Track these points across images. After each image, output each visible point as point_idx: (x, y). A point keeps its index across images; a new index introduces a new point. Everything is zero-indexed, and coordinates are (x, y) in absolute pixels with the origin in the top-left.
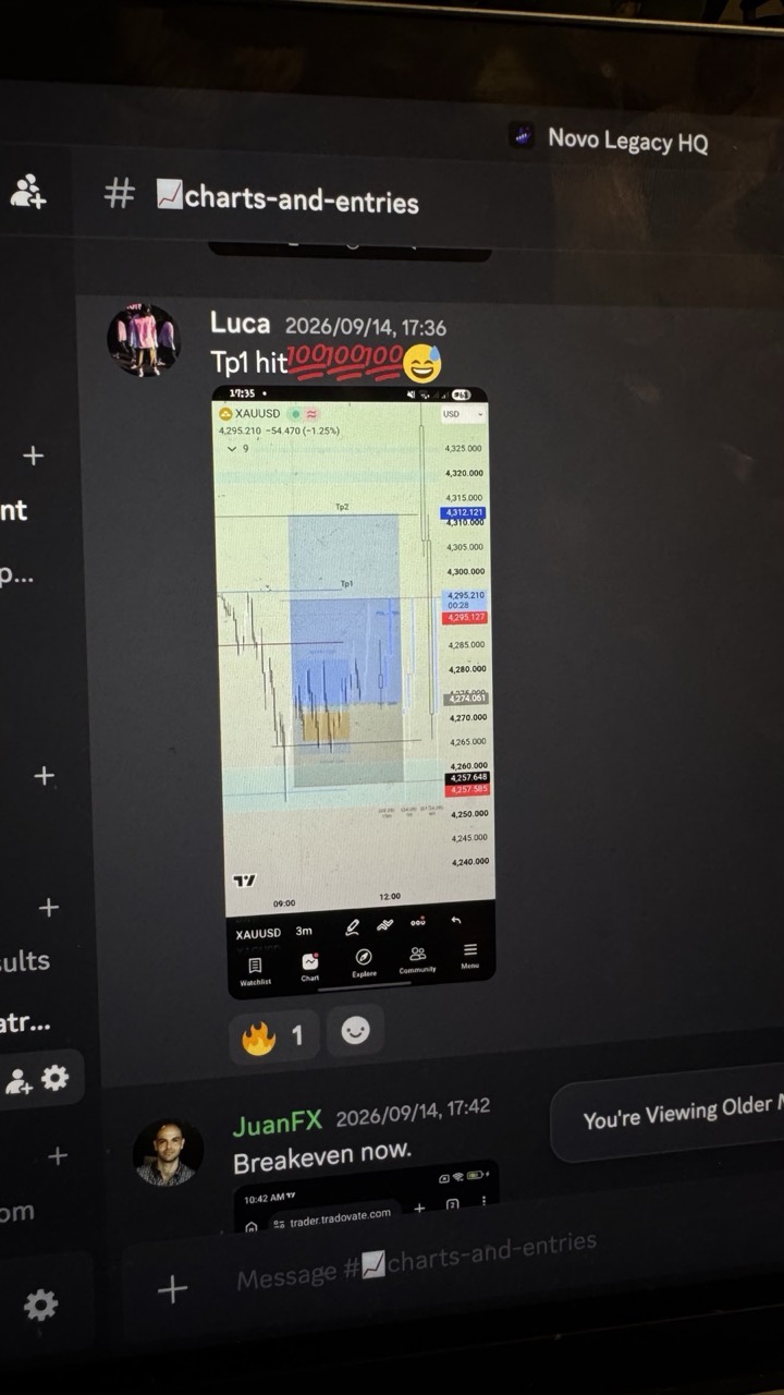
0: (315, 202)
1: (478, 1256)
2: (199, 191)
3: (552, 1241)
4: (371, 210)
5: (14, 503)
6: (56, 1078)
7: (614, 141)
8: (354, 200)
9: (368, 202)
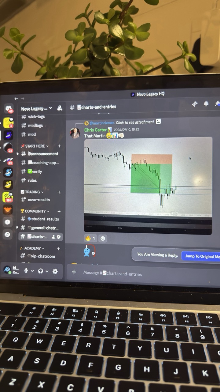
0: (100, 107)
1: (121, 274)
2: (83, 106)
3: (134, 274)
4: (109, 108)
5: (56, 153)
6: (59, 237)
7: (148, 94)
8: (106, 106)
9: (108, 107)
